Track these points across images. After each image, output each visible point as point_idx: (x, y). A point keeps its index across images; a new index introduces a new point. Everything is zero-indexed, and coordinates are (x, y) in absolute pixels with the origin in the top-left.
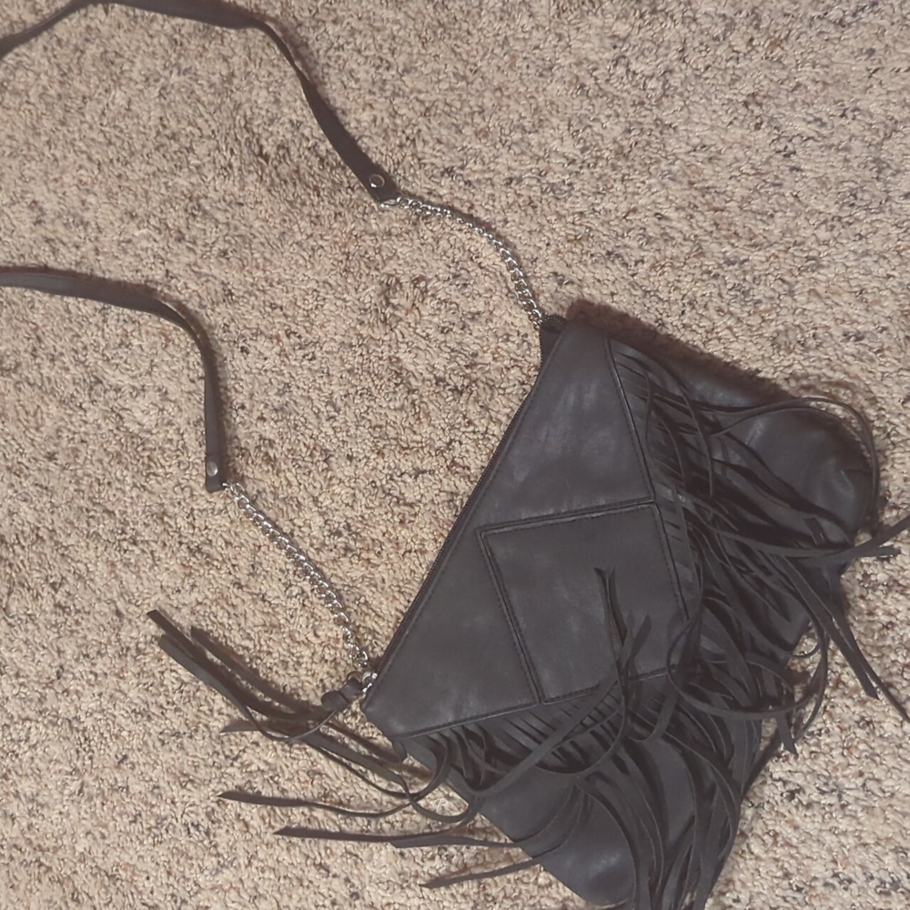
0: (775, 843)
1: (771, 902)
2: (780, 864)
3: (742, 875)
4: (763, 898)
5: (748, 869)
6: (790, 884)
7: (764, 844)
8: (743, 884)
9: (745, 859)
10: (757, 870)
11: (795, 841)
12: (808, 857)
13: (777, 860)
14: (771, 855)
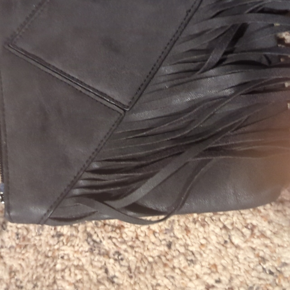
0: (253, 234)
1: (248, 282)
2: (256, 252)
3: (223, 261)
4: (241, 279)
5: (228, 256)
6: (264, 269)
7: (243, 235)
8: (225, 268)
9: (226, 248)
10: (237, 257)
11: (268, 233)
12: (279, 246)
13: (254, 249)
14: (249, 244)
